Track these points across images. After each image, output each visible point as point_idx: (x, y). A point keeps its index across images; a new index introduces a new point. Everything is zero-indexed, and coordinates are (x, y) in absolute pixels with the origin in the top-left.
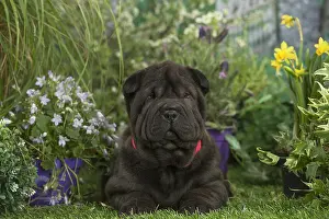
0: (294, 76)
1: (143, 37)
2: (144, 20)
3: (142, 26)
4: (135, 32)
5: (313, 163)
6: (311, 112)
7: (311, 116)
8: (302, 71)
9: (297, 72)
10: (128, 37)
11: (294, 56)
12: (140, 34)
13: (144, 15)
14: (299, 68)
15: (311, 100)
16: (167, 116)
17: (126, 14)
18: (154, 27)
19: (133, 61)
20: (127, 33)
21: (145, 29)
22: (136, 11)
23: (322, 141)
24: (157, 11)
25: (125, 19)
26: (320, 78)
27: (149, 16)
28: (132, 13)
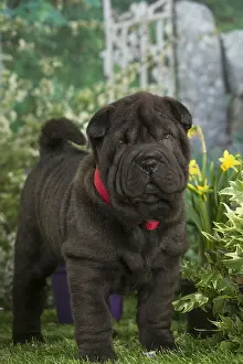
0: (197, 194)
1: (22, 146)
3: (21, 130)
4: (13, 139)
5: (220, 297)
6: (217, 237)
7: (217, 243)
8: (206, 188)
9: (201, 190)
10: (5, 145)
12: (18, 141)
14: (202, 184)
15: (216, 224)
16: (145, 167)
19: (10, 174)
20: (3, 140)
21: (25, 135)
22: (14, 115)
24: (39, 112)
26: (226, 199)
27: (30, 118)
28: (8, 117)
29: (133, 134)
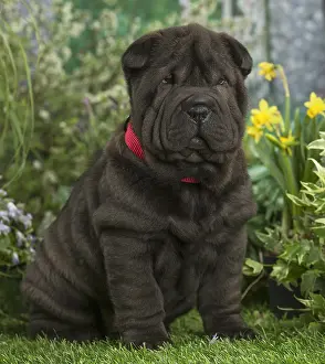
0: (280, 148)
1: (78, 89)
2: (79, 64)
3: (77, 72)
4: (67, 82)
5: (309, 272)
6: (305, 201)
7: (305, 207)
8: (291, 140)
9: (285, 142)
10: (56, 89)
11: (279, 120)
12: (73, 84)
13: (80, 56)
14: (286, 136)
15: (305, 184)
16: (194, 115)
17: (53, 57)
18: (94, 73)
19: (63, 124)
20: (55, 84)
21: (81, 78)
22: (67, 52)
23: (321, 241)
24: (100, 51)
25: (50, 64)
26: (316, 154)
27: (89, 57)
28: (60, 55)
29: (182, 73)
